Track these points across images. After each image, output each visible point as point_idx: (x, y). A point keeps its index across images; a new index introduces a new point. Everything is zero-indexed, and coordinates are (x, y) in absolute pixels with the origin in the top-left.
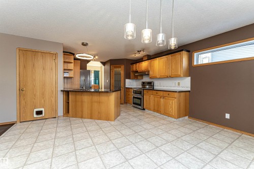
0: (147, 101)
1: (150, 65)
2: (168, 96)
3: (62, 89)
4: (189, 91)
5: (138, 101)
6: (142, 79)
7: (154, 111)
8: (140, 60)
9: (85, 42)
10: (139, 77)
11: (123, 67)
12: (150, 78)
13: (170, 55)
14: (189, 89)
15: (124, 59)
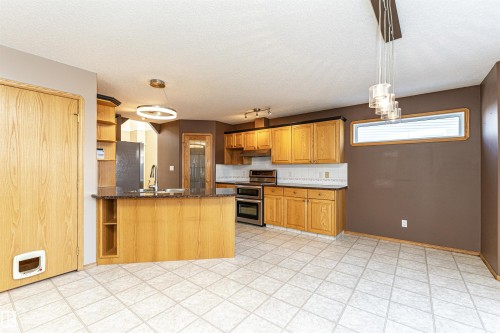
0: (272, 208)
1: (273, 138)
2: (320, 197)
3: (95, 193)
4: (346, 188)
5: (251, 211)
6: (250, 164)
7: (289, 225)
8: (249, 127)
9: (159, 78)
10: (246, 161)
11: (210, 138)
12: (273, 163)
13: (315, 124)
14: (345, 184)
15: (212, 121)
